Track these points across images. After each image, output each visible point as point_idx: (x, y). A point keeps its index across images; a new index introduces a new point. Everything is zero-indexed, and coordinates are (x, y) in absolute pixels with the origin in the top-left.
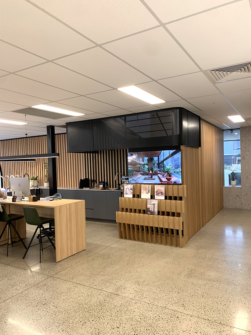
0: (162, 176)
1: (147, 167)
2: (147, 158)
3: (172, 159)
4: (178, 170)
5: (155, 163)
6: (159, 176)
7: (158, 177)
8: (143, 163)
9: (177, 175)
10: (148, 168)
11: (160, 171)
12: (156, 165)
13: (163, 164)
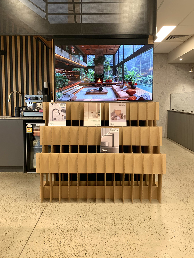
0: (120, 88)
1: (93, 72)
2: (94, 57)
3: (138, 59)
4: (147, 78)
5: (108, 66)
6: (115, 88)
7: (113, 89)
8: (85, 65)
9: (145, 87)
10: (94, 75)
11: (116, 80)
12: (109, 69)
13: (123, 68)
